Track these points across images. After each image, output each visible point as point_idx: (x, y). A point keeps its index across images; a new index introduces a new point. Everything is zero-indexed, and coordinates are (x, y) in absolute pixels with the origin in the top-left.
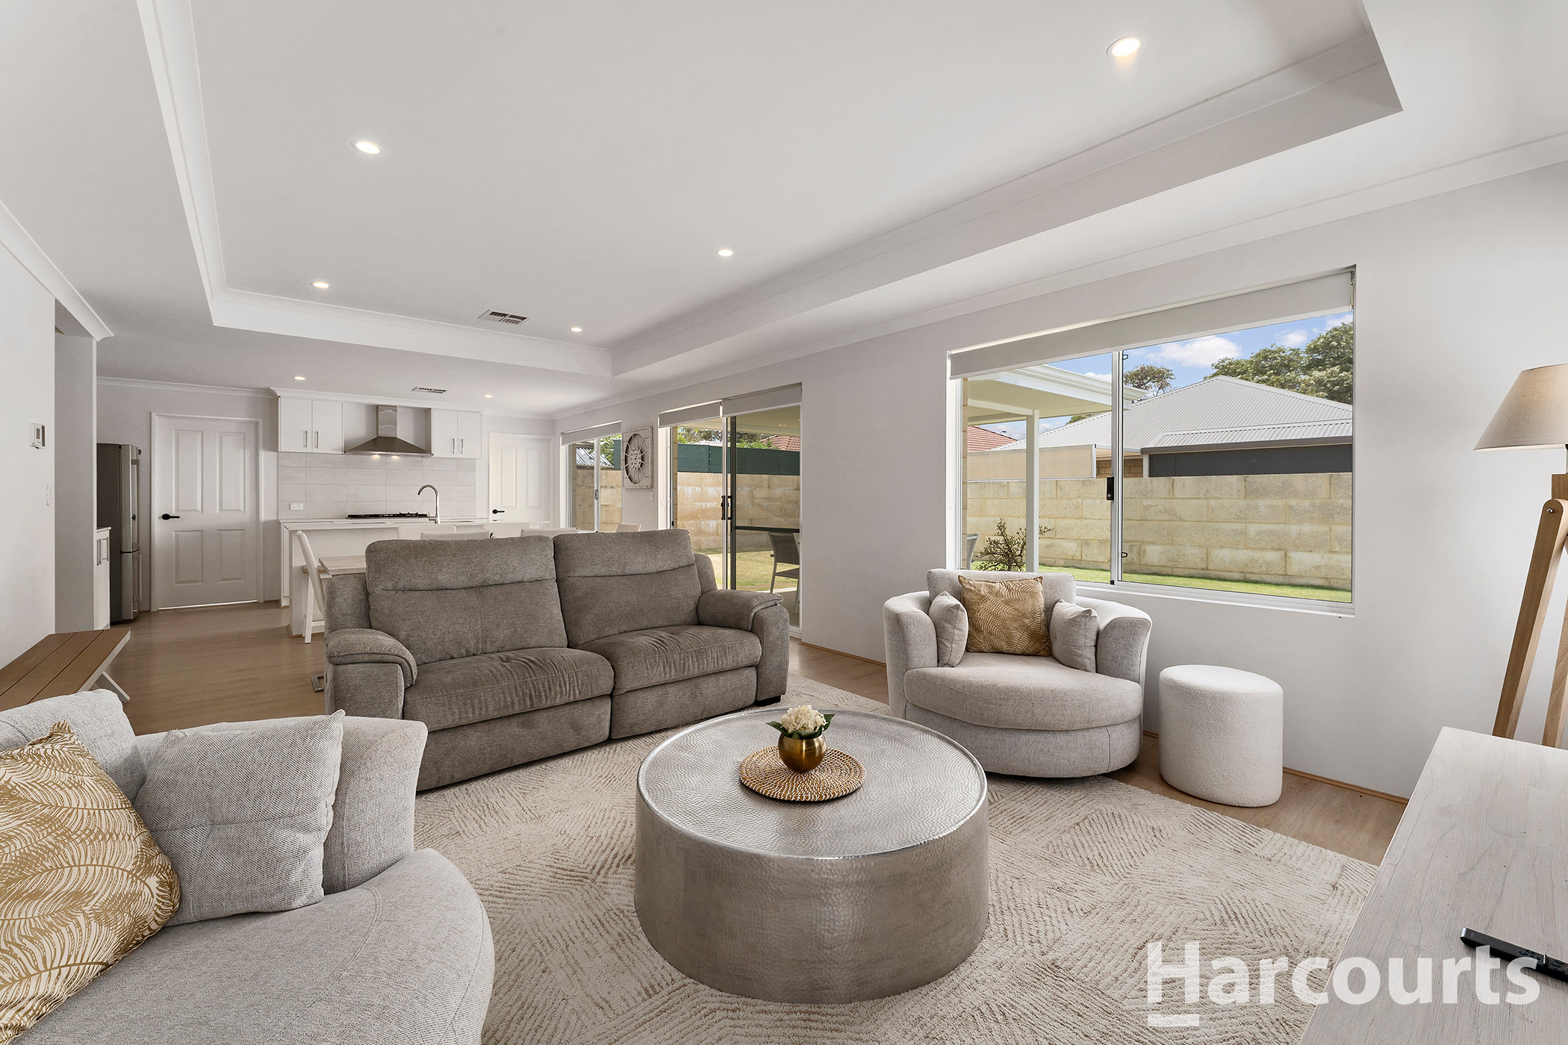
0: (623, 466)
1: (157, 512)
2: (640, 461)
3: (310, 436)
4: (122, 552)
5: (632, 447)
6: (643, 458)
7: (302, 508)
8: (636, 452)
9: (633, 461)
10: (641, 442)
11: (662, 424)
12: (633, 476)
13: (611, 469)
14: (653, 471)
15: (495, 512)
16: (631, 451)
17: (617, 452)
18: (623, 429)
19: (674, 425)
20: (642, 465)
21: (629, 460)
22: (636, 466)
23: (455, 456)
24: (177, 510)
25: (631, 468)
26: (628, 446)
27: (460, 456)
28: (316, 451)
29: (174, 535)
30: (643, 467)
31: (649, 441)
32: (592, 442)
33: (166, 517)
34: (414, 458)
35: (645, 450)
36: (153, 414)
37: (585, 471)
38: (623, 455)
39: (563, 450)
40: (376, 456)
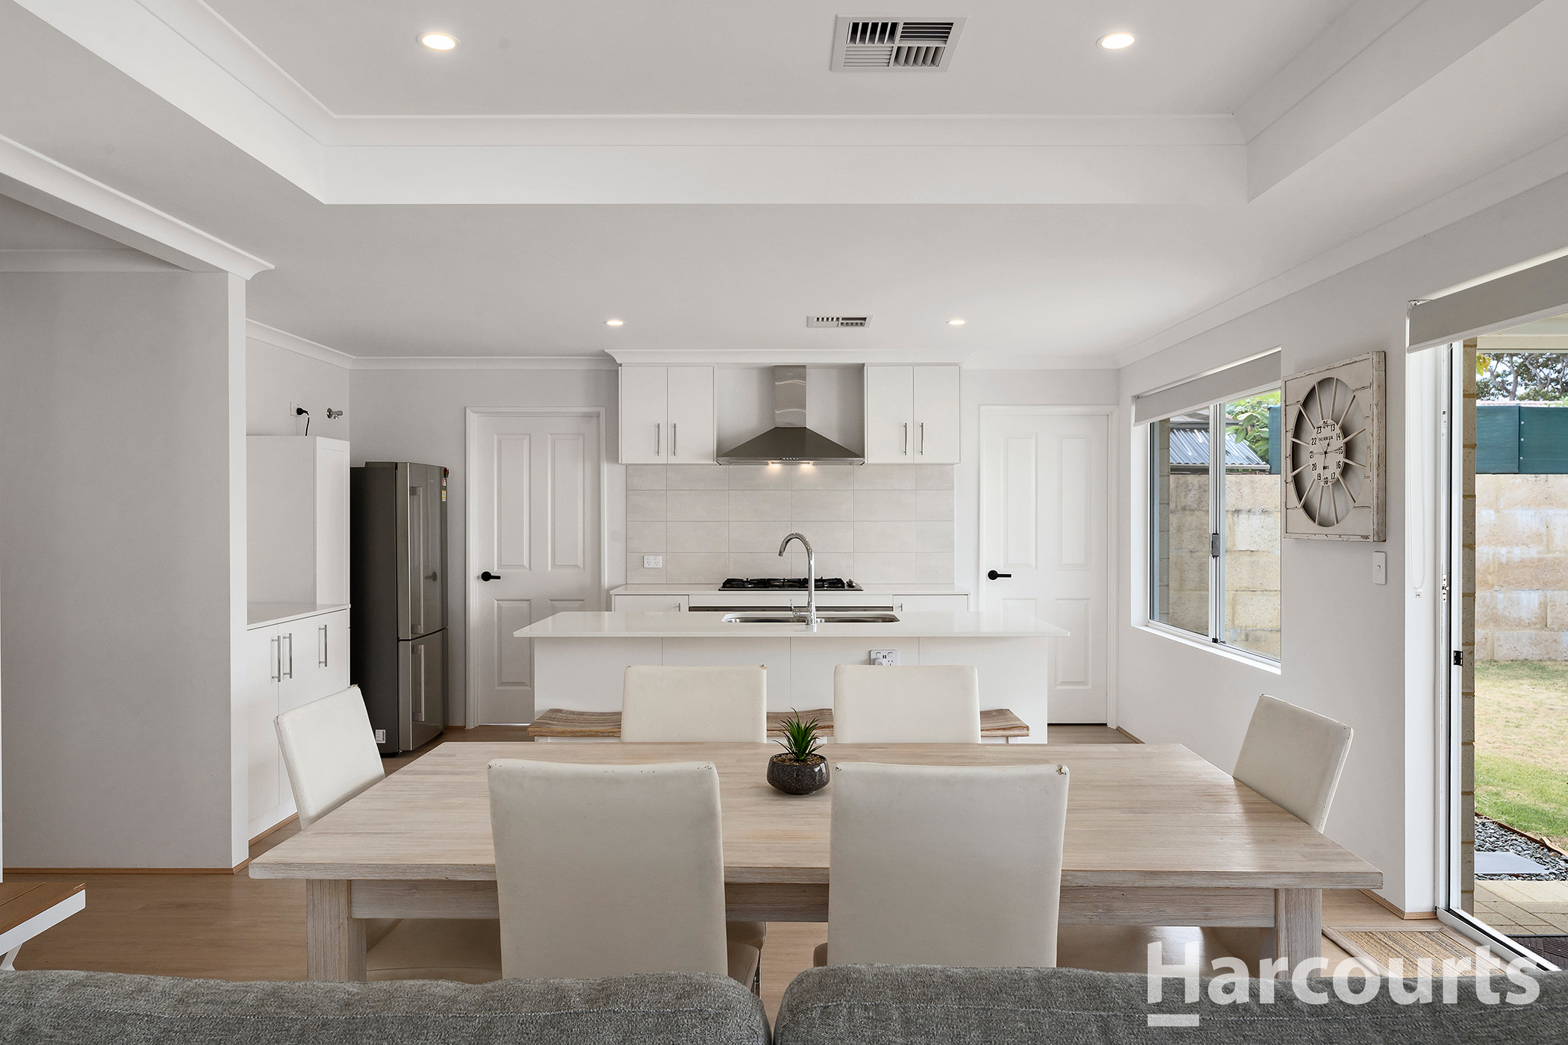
0: (1286, 463)
1: (475, 570)
2: (1341, 458)
3: (666, 434)
4: (399, 640)
5: (1316, 416)
6: (1349, 450)
7: (660, 565)
8: (1326, 432)
9: (1319, 460)
10: (1342, 400)
11: (1420, 339)
12: (1316, 502)
13: (1263, 471)
14: (1384, 489)
15: (993, 575)
16: (1310, 431)
17: (1273, 438)
18: (1287, 369)
19: (1469, 334)
20: (1346, 470)
21: (1304, 456)
22: (1328, 474)
23: (908, 459)
24: (500, 565)
25: (1309, 479)
26: (1300, 417)
27: (919, 459)
28: (672, 460)
29: (496, 605)
30: (1351, 475)
31: (1368, 399)
32: (1204, 412)
33: (486, 576)
34: (836, 469)
35: (1358, 424)
36: (468, 411)
37: (1193, 479)
38: (1287, 440)
39: (1138, 437)
40: (774, 467)
